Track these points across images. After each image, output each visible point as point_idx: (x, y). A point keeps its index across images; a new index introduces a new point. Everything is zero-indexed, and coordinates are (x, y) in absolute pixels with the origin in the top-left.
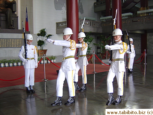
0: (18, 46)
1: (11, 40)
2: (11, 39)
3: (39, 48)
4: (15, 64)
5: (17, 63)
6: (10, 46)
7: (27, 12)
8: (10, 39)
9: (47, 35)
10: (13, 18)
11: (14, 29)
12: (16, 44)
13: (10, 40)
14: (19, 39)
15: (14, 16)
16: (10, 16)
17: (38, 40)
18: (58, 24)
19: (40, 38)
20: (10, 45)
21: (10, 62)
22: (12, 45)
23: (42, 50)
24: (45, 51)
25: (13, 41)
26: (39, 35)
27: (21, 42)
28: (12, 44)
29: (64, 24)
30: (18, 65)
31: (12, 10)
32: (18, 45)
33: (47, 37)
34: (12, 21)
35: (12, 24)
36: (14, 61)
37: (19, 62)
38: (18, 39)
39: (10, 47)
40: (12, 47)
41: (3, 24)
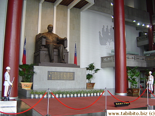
0: (69, 79)
1: (64, 74)
2: (64, 72)
3: (87, 81)
4: (68, 96)
5: (70, 95)
6: (62, 79)
7: (76, 48)
8: (62, 72)
9: (95, 69)
10: (64, 53)
11: (66, 63)
12: (68, 77)
13: (62, 73)
14: (70, 72)
15: (65, 51)
17: (87, 74)
18: (102, 58)
20: (62, 78)
21: (64, 94)
22: (64, 78)
23: (90, 83)
24: (93, 84)
25: (65, 74)
26: (87, 69)
27: (72, 75)
28: (64, 77)
29: (109, 58)
30: (70, 97)
32: (69, 78)
33: (95, 71)
35: (64, 59)
36: (67, 93)
37: (72, 94)
38: (69, 72)
39: (62, 80)
40: (63, 80)
41: (55, 58)
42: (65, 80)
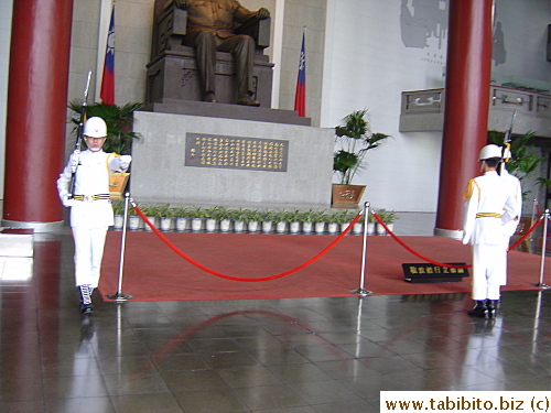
0: (267, 165)
1: (246, 144)
2: (247, 139)
3: (337, 177)
4: (253, 227)
5: (261, 224)
6: (240, 163)
7: (303, 50)
8: (241, 139)
9: (368, 135)
10: (257, 69)
11: (258, 105)
12: (262, 157)
13: (241, 144)
14: (272, 141)
15: (260, 62)
16: (247, 63)
17: (337, 149)
18: (408, 97)
19: (345, 144)
20: (240, 160)
21: (237, 218)
22: (246, 161)
23: (348, 187)
24: (358, 190)
25: (252, 148)
26: (340, 132)
27: (279, 151)
28: (246, 156)
29: (430, 99)
30: (262, 231)
31: (256, 40)
32: (268, 161)
33: (368, 140)
34: (252, 80)
36: (250, 217)
37: (268, 221)
38: (269, 141)
39: (240, 168)
40: (245, 168)
41: (221, 86)
42: (250, 168)
